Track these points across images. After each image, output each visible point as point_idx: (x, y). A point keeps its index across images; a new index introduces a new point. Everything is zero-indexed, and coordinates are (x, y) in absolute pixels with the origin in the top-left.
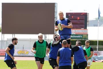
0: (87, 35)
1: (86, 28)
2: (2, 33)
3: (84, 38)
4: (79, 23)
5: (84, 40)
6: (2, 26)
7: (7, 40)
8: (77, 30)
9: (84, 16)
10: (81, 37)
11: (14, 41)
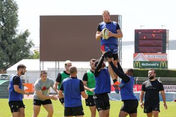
0: (167, 62)
1: (165, 53)
2: (40, 61)
3: (162, 67)
4: (154, 44)
5: (161, 69)
6: (40, 50)
7: (48, 71)
8: (151, 56)
9: (161, 34)
10: (158, 65)
11: (21, 70)
